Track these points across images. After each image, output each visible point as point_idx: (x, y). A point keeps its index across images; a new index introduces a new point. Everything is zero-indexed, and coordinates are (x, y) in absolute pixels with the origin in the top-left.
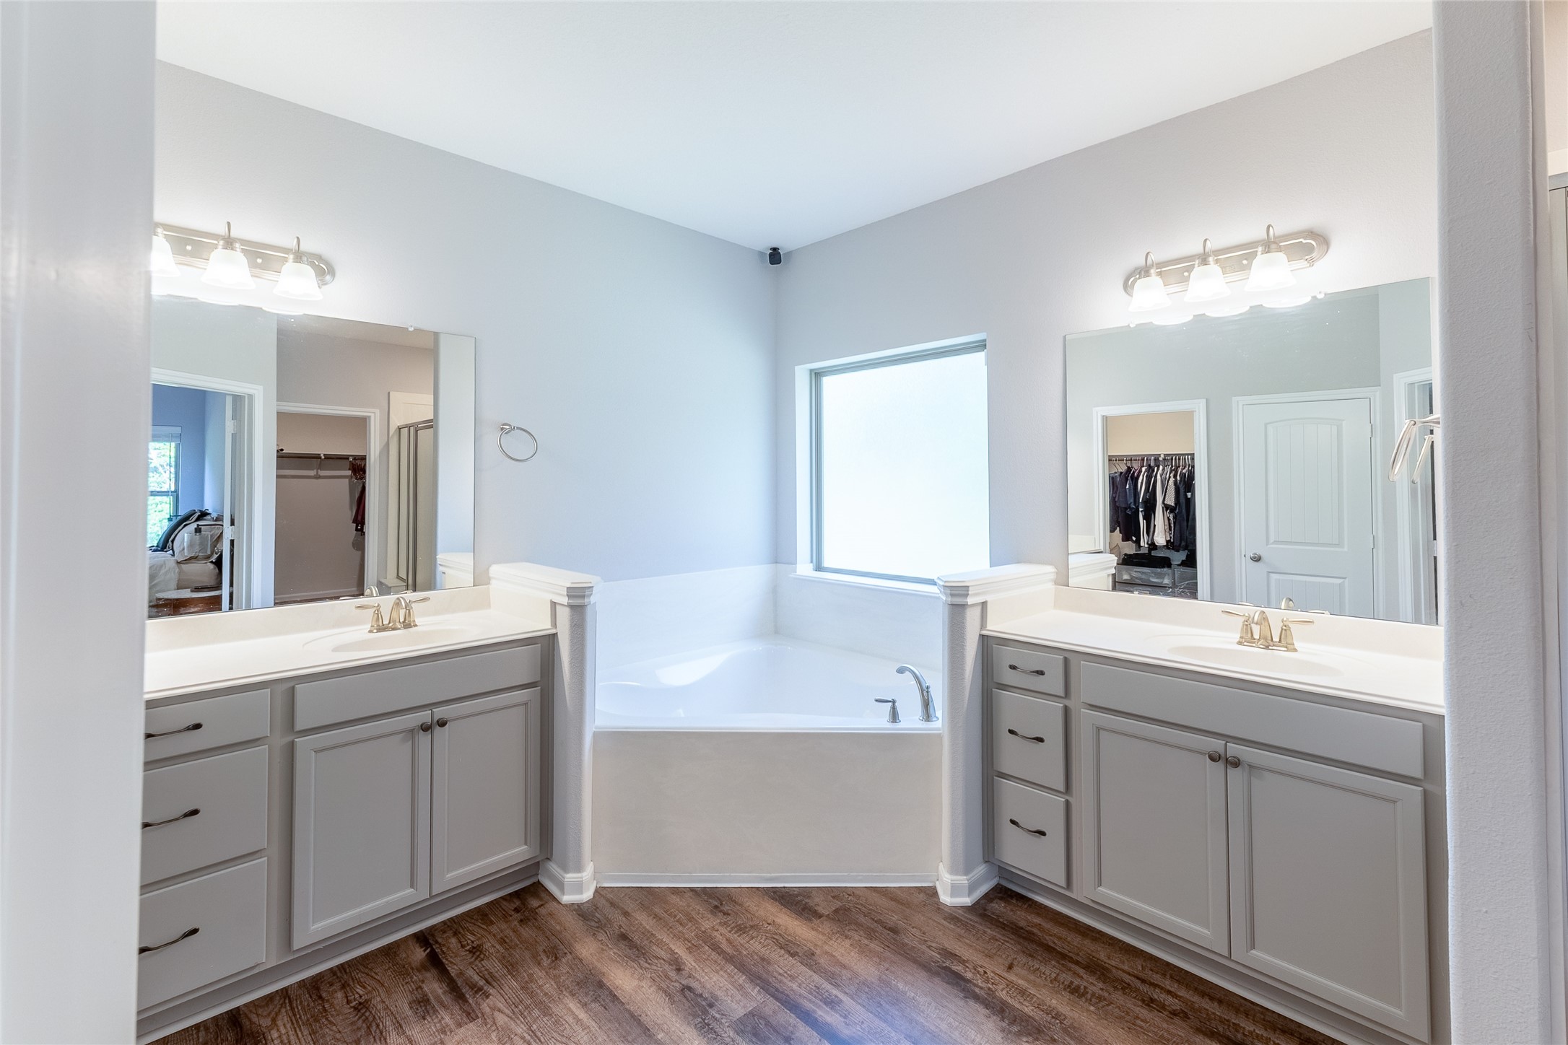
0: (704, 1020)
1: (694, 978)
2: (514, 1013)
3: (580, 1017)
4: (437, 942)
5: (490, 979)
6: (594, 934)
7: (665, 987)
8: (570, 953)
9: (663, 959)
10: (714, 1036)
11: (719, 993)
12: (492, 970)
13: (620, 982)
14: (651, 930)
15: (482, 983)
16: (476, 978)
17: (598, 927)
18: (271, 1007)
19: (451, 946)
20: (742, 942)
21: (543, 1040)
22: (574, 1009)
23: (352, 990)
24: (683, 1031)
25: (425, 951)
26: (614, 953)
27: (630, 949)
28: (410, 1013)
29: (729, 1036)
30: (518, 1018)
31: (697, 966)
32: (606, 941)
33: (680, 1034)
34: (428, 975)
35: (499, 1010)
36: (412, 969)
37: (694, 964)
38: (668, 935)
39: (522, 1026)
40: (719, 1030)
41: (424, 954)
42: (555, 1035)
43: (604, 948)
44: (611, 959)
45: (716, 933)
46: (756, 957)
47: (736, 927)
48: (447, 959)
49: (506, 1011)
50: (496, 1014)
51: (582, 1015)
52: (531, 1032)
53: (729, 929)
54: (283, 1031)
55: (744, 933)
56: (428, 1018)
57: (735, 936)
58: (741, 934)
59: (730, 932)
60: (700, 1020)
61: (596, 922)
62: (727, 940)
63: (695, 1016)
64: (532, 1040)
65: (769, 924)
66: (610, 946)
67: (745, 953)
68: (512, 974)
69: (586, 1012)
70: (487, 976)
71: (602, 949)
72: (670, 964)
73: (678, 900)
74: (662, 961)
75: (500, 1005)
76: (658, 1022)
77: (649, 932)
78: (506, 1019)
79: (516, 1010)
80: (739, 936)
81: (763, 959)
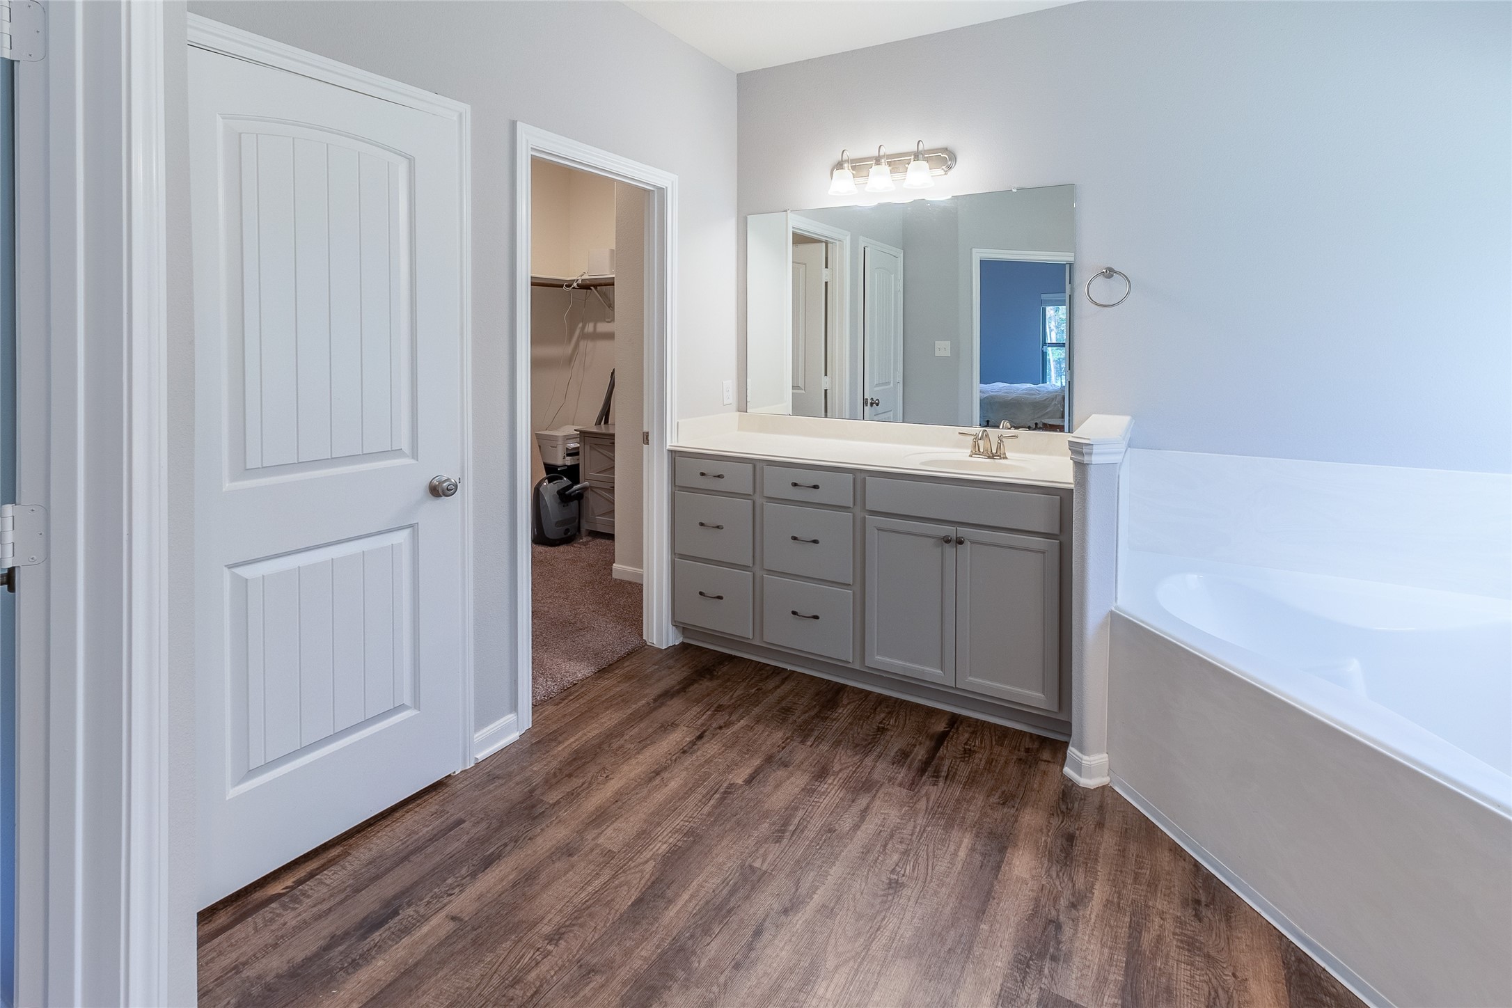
0: (1031, 959)
1: (1077, 925)
2: (932, 809)
3: (959, 853)
4: (958, 728)
5: (950, 776)
6: (1053, 815)
7: (1043, 902)
8: (1017, 809)
9: (1074, 885)
10: (1019, 979)
11: (1076, 960)
12: (959, 773)
13: (1018, 863)
14: (1101, 855)
15: (944, 774)
16: (945, 769)
17: (1062, 812)
18: (856, 696)
19: (961, 738)
20: (1172, 954)
21: (921, 841)
22: (964, 845)
23: (891, 717)
24: (1003, 945)
25: (945, 728)
26: (1045, 841)
27: (1061, 851)
28: (892, 754)
29: (1030, 995)
30: (929, 814)
31: (1093, 921)
32: (1053, 827)
33: (999, 944)
34: (928, 743)
35: (928, 800)
36: (927, 732)
37: (1093, 916)
38: (1110, 874)
39: (925, 821)
40: (1029, 980)
41: (942, 729)
42: (931, 846)
43: (1045, 830)
44: (1036, 842)
45: (1157, 920)
46: (1164, 980)
47: (1190, 937)
48: (948, 743)
49: (931, 803)
50: (924, 799)
51: (962, 853)
52: (922, 829)
53: (1178, 930)
54: (844, 712)
55: (1189, 951)
56: (895, 765)
57: (1175, 943)
58: (1183, 948)
59: (1174, 934)
60: (1028, 955)
61: (1067, 808)
62: (1159, 936)
63: (1029, 948)
64: (916, 834)
65: (1234, 975)
66: (1050, 834)
67: (1159, 965)
68: (966, 785)
69: (967, 855)
70: (951, 774)
71: (1041, 830)
72: (1073, 895)
73: (1167, 859)
74: (1071, 885)
75: (933, 797)
76: (998, 917)
77: (1097, 855)
78: (924, 808)
79: (936, 808)
80: (1178, 947)
81: (1168, 990)
